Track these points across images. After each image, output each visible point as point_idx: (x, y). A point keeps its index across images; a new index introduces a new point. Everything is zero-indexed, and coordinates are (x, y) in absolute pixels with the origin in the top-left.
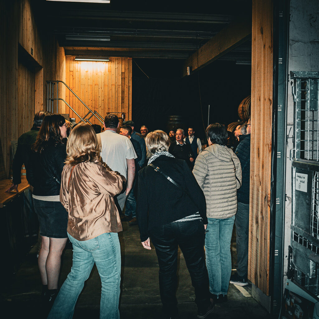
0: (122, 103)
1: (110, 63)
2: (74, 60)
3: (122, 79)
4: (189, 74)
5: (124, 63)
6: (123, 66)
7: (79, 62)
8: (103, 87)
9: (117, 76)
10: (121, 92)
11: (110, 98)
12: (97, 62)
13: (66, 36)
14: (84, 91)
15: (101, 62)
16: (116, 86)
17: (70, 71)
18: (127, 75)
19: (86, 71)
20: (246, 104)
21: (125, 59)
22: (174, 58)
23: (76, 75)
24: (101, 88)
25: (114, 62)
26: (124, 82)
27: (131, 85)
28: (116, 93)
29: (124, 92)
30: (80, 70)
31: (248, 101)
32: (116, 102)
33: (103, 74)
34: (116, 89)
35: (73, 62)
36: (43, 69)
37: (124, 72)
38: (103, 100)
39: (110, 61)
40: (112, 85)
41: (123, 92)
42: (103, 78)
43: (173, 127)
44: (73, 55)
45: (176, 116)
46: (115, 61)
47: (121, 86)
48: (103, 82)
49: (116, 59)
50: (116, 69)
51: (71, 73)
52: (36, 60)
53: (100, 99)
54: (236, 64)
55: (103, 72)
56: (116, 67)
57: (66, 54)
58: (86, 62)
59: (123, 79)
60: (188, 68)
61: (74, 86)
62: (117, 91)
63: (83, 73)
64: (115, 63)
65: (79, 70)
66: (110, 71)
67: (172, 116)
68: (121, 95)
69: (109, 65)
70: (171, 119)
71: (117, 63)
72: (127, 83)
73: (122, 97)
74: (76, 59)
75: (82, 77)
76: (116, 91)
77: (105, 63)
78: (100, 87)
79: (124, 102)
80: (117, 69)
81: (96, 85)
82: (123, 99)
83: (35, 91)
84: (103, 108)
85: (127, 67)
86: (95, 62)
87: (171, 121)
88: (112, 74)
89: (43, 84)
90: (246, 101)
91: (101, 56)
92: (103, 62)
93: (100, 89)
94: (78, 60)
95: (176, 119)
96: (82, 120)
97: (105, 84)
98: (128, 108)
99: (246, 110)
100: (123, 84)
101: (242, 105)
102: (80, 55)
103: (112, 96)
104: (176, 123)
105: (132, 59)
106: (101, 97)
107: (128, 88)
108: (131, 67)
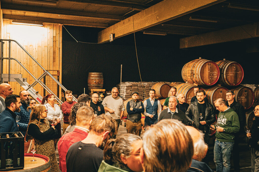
0: (53, 62)
3: (53, 41)
5: (55, 29)
6: (55, 31)
9: (49, 39)
10: (52, 53)
11: (43, 57)
14: (20, 51)
16: (49, 46)
17: (7, 33)
18: (57, 38)
21: (56, 26)
24: (36, 49)
27: (61, 47)
29: (55, 53)
34: (48, 50)
37: (55, 36)
38: (37, 59)
39: (44, 26)
40: (45, 46)
41: (54, 53)
43: (95, 82)
44: (10, 19)
45: (95, 73)
46: (47, 27)
47: (52, 48)
48: (37, 44)
49: (48, 25)
51: (8, 35)
54: (144, 33)
56: (49, 32)
57: (3, 18)
59: (55, 41)
60: (112, 35)
66: (43, 35)
67: (93, 73)
68: (52, 55)
70: (92, 75)
71: (49, 28)
72: (57, 46)
74: (12, 23)
76: (48, 52)
77: (39, 27)
78: (34, 48)
79: (55, 61)
80: (49, 34)
81: (30, 46)
82: (54, 58)
84: (37, 66)
87: (93, 77)
88: (45, 37)
90: (195, 64)
91: (36, 21)
94: (14, 24)
95: (97, 75)
96: (37, 80)
97: (39, 45)
98: (59, 66)
99: (197, 73)
100: (54, 46)
101: (190, 69)
102: (17, 19)
103: (45, 55)
104: (97, 78)
105: (62, 26)
106: (35, 56)
107: (58, 49)
108: (61, 32)
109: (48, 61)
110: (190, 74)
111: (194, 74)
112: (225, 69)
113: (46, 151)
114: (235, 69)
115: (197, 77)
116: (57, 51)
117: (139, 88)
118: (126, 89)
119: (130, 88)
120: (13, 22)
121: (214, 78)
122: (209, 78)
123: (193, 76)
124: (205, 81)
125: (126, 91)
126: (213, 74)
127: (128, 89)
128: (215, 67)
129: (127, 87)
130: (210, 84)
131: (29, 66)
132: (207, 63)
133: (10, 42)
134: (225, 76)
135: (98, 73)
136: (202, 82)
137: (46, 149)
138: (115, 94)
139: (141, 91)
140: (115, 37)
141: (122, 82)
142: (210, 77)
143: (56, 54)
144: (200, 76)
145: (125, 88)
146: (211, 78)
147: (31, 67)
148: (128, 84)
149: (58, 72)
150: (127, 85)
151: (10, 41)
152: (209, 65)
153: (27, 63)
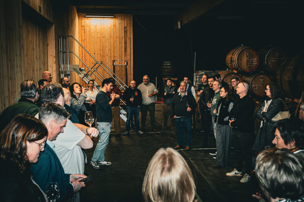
0: (125, 52)
1: (115, 19)
2: (85, 17)
3: (124, 32)
4: (179, 27)
5: (126, 19)
6: (126, 22)
7: (89, 18)
8: (109, 39)
9: (120, 30)
10: (124, 43)
11: (115, 48)
12: (104, 18)
14: (94, 43)
15: (107, 19)
16: (120, 37)
17: (82, 26)
18: (128, 29)
19: (95, 25)
20: (235, 54)
21: (126, 16)
23: (87, 29)
25: (118, 18)
26: (126, 35)
27: (132, 37)
28: (120, 44)
29: (127, 43)
31: (236, 52)
33: (109, 28)
34: (120, 41)
35: (84, 18)
36: (54, 25)
37: (126, 26)
38: (110, 50)
39: (115, 17)
40: (116, 37)
41: (126, 43)
42: (109, 32)
43: (167, 70)
44: (84, 12)
45: (169, 62)
47: (124, 38)
48: (109, 35)
49: (119, 16)
51: (83, 27)
52: (46, 17)
53: (107, 49)
54: (218, 18)
56: (120, 23)
57: (78, 12)
58: (95, 18)
59: (126, 32)
60: (179, 23)
61: (86, 39)
63: (92, 27)
64: (118, 19)
65: (89, 25)
66: (115, 26)
67: (166, 62)
68: (124, 45)
69: (114, 21)
70: (165, 64)
71: (120, 19)
72: (128, 35)
73: (125, 47)
74: (86, 16)
75: (92, 31)
76: (120, 42)
78: (107, 39)
79: (126, 51)
80: (120, 24)
81: (103, 37)
82: (126, 48)
83: (48, 45)
84: (110, 56)
85: (128, 23)
86: (102, 18)
87: (165, 66)
88: (116, 28)
89: (54, 38)
90: (234, 52)
91: (107, 13)
92: (109, 19)
93: (107, 40)
95: (169, 64)
96: (90, 70)
97: (111, 36)
98: (130, 56)
99: (235, 60)
101: (230, 56)
102: (90, 13)
103: (117, 46)
104: (169, 67)
105: (133, 16)
106: (107, 47)
107: (130, 39)
108: (132, 22)
109: (120, 51)
110: (230, 61)
111: (233, 61)
112: (267, 56)
114: (277, 55)
115: (235, 63)
121: (254, 65)
122: (247, 65)
123: (232, 63)
124: (243, 68)
126: (252, 61)
128: (255, 53)
130: (248, 70)
131: (103, 56)
132: (245, 51)
133: (68, 38)
134: (266, 62)
136: (240, 69)
138: (146, 81)
140: (183, 24)
141: (195, 71)
142: (249, 63)
144: (237, 63)
146: (250, 65)
147: (104, 57)
148: (201, 72)
152: (247, 52)
153: (100, 54)
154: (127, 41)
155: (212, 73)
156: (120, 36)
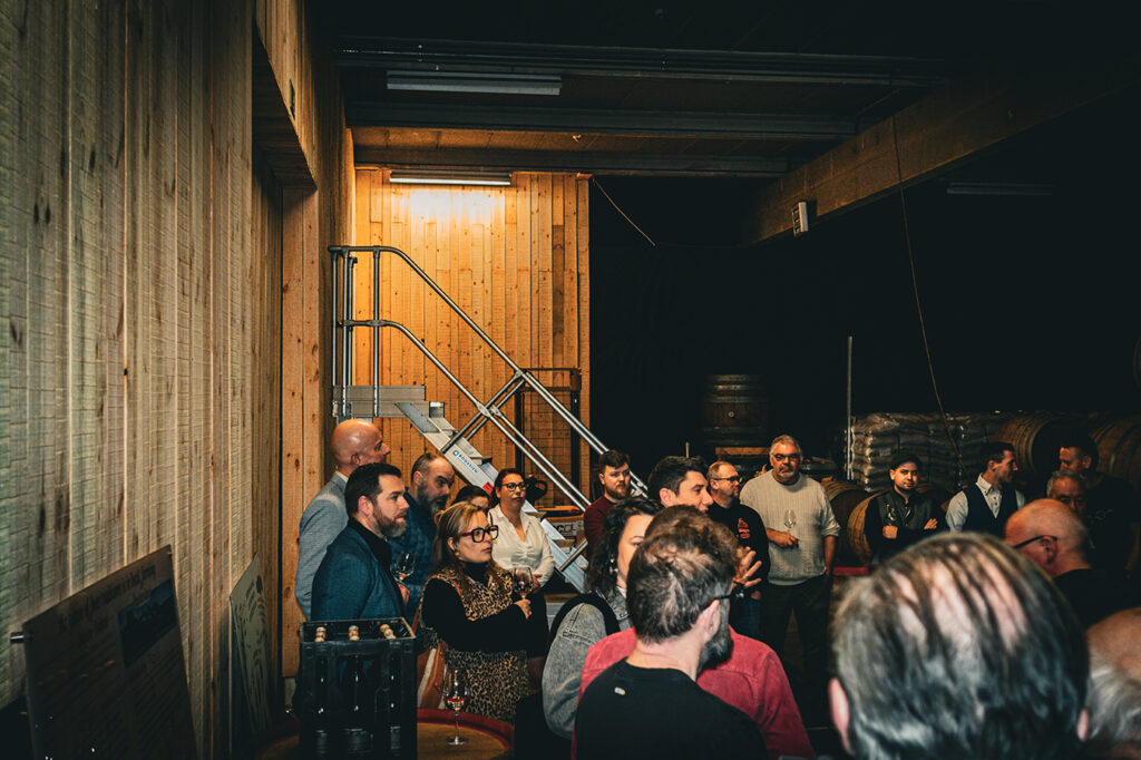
0: (554, 334)
1: (513, 192)
2: (385, 183)
3: (554, 248)
4: (803, 226)
5: (561, 194)
6: (559, 203)
7: (402, 190)
8: (488, 277)
9: (535, 238)
10: (550, 295)
11: (513, 316)
12: (467, 191)
13: (389, 73)
14: (422, 294)
15: (481, 191)
16: (535, 271)
17: (371, 222)
18: (571, 234)
19: (427, 221)
21: (563, 181)
22: (739, 174)
23: (395, 234)
24: (483, 282)
25: (525, 189)
26: (561, 261)
27: (585, 269)
28: (535, 299)
29: (562, 294)
30: (406, 220)
32: (535, 328)
33: (488, 233)
34: (535, 284)
35: (380, 189)
36: (317, 193)
37: (562, 223)
38: (489, 324)
39: (514, 186)
40: (520, 270)
41: (558, 293)
42: (488, 247)
43: (731, 414)
44: (383, 163)
45: (733, 377)
46: (528, 189)
47: (550, 274)
48: (487, 260)
49: (531, 180)
50: (531, 213)
51: (376, 228)
52: (304, 145)
53: (479, 319)
54: (950, 191)
55: (488, 226)
56: (535, 208)
57: (357, 162)
58: (427, 190)
59: (559, 248)
60: (802, 206)
62: (538, 291)
63: (417, 228)
64: (528, 193)
65: (402, 219)
66: (512, 222)
67: (726, 378)
68: (550, 306)
69: (510, 202)
70: (721, 387)
71: (535, 193)
72: (571, 263)
73: (554, 312)
74: (392, 180)
75: (415, 243)
76: (534, 292)
77: (494, 192)
78: (478, 277)
79: (562, 331)
80: (535, 216)
81: (462, 270)
82: (558, 319)
84: (488, 352)
85: (571, 209)
86: (459, 191)
87: (722, 393)
88: (520, 232)
91: (482, 169)
92: (488, 191)
93: (479, 285)
94: (398, 184)
95: (738, 387)
96: (484, 410)
97: (495, 266)
98: (577, 352)
100: (558, 267)
102: (410, 165)
103: (519, 307)
104: (741, 400)
105: (590, 180)
106: (480, 313)
107: (575, 279)
108: (585, 206)
109: (535, 330)
113: (489, 702)
116: (570, 287)
117: (932, 441)
118: (872, 447)
119: (890, 441)
120: (393, 175)
125: (871, 455)
127: (884, 446)
129: (875, 434)
131: (459, 353)
133: (377, 258)
135: (742, 378)
137: (485, 692)
138: (788, 465)
139: (944, 452)
140: (819, 213)
141: (852, 414)
143: (566, 298)
145: (870, 440)
147: (464, 356)
148: (881, 423)
149: (575, 374)
150: (878, 428)
151: (376, 251)
153: (448, 342)
154: (566, 285)
155: (931, 427)
156: (535, 268)
